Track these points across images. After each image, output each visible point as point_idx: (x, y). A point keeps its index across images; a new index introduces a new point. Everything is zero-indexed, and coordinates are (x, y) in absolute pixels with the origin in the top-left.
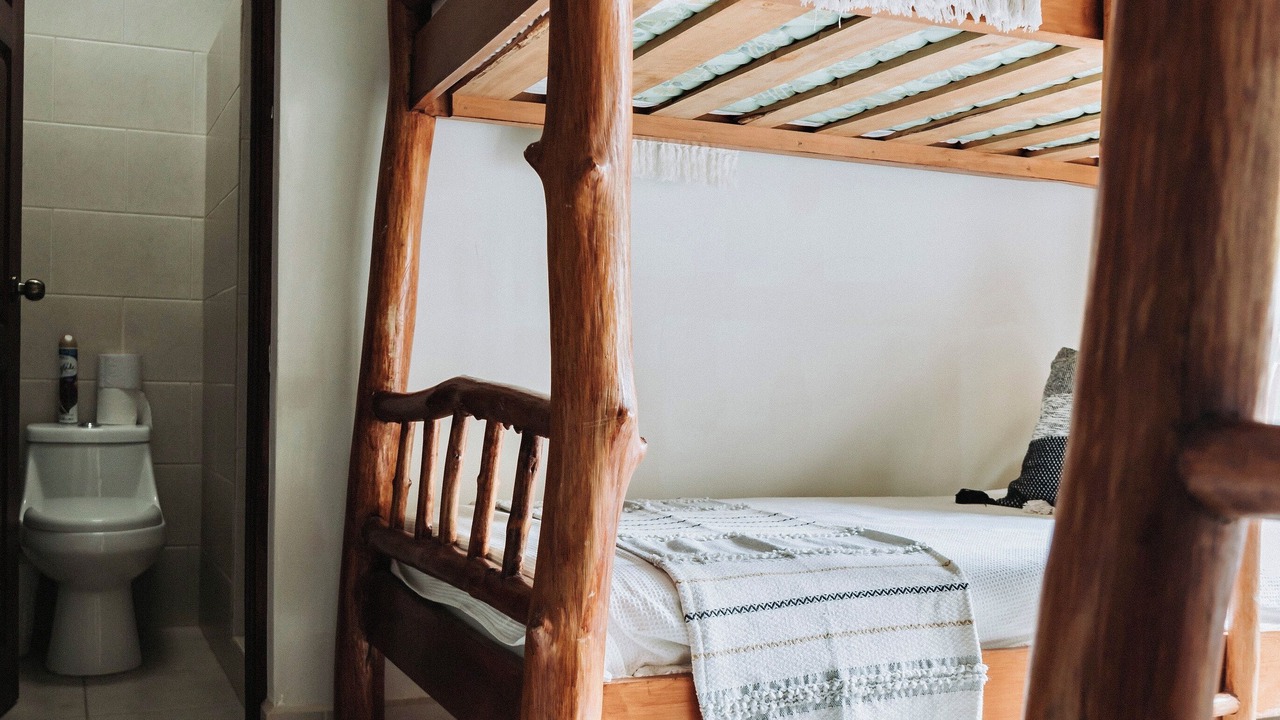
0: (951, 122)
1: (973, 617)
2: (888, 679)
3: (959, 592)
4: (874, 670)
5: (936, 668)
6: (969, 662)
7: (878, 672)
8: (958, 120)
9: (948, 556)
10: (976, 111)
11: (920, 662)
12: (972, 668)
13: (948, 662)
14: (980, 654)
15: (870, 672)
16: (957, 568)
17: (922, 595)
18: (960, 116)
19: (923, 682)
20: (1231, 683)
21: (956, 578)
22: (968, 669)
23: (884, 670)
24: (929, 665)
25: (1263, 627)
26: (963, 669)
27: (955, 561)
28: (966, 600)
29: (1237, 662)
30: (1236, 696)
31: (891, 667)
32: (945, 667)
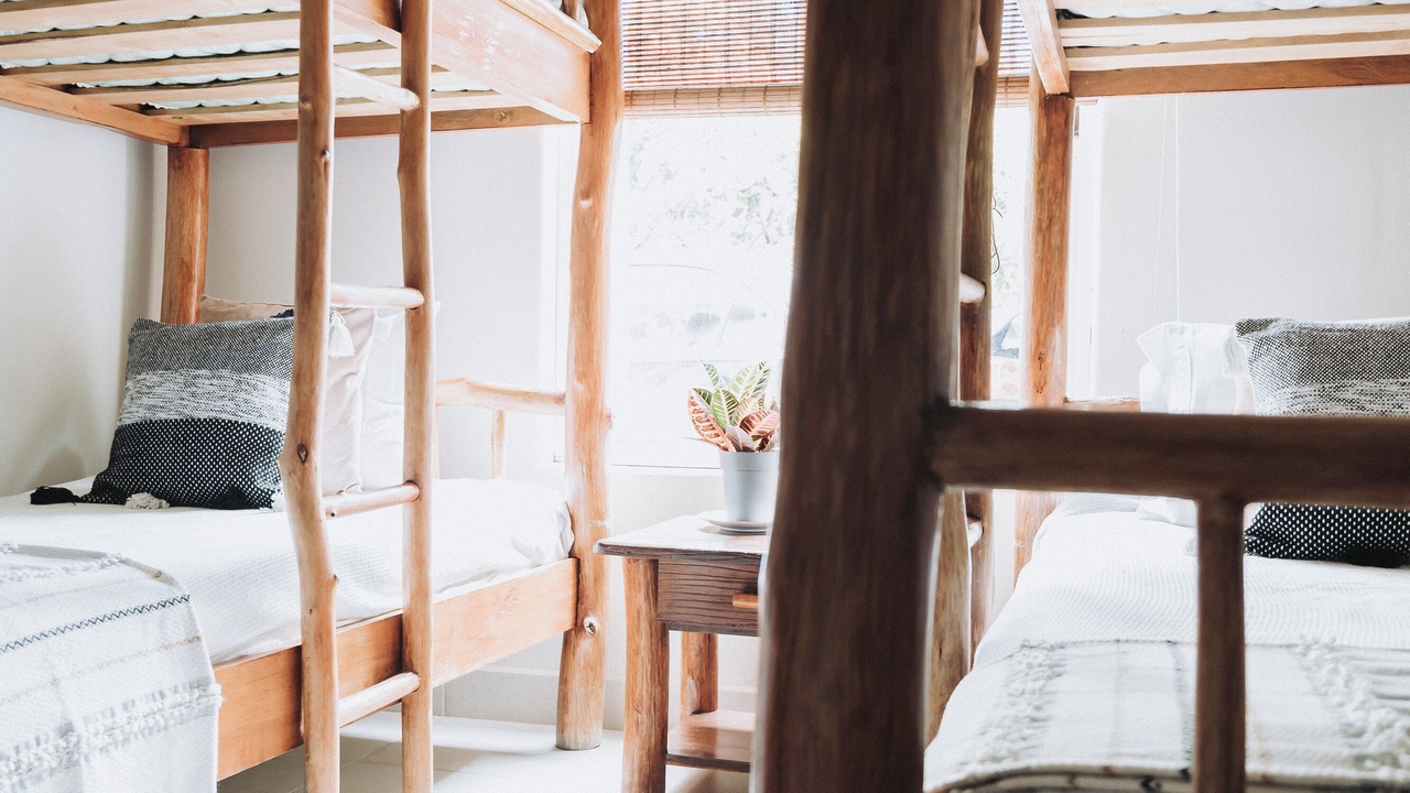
0: (18, 42)
1: (201, 633)
2: (125, 721)
3: (183, 605)
4: (108, 713)
5: (171, 699)
6: (201, 685)
7: (113, 715)
8: (29, 41)
9: (157, 566)
10: (55, 33)
11: (153, 695)
12: (205, 691)
13: (180, 688)
14: (211, 672)
15: (104, 717)
16: (173, 579)
17: (146, 614)
18: (34, 36)
19: (158, 717)
20: (410, 660)
21: (176, 590)
22: (202, 693)
23: (119, 711)
24: (162, 695)
25: (435, 598)
26: (196, 693)
27: (166, 570)
28: (190, 614)
29: (415, 638)
30: (416, 673)
31: (125, 707)
32: (178, 695)
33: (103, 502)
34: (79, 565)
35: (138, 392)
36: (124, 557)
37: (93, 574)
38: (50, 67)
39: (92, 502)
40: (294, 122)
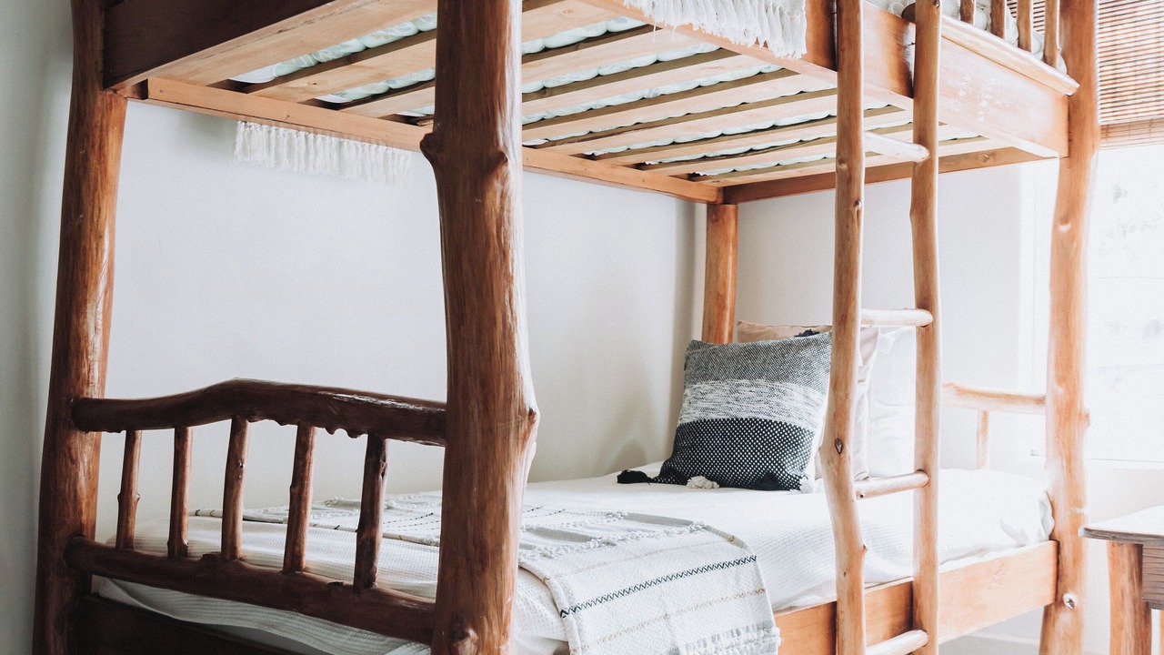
0: (611, 135)
1: (765, 586)
2: (714, 650)
3: (752, 564)
4: (702, 644)
5: (744, 636)
6: (765, 627)
7: (705, 645)
8: (619, 133)
9: (731, 533)
10: (638, 126)
11: (732, 632)
12: (768, 632)
13: (751, 628)
14: (773, 617)
15: (699, 646)
16: (743, 543)
17: (726, 570)
18: (621, 130)
19: (736, 650)
20: (920, 620)
21: (746, 552)
22: (766, 633)
23: (709, 642)
24: (738, 633)
25: (941, 569)
26: (762, 633)
27: (738, 536)
28: (757, 571)
29: (923, 600)
30: (926, 631)
31: (713, 641)
32: (749, 634)
33: (669, 483)
34: (675, 529)
35: (695, 398)
36: (706, 525)
37: (685, 537)
38: (629, 152)
39: (660, 482)
40: (831, 174)
